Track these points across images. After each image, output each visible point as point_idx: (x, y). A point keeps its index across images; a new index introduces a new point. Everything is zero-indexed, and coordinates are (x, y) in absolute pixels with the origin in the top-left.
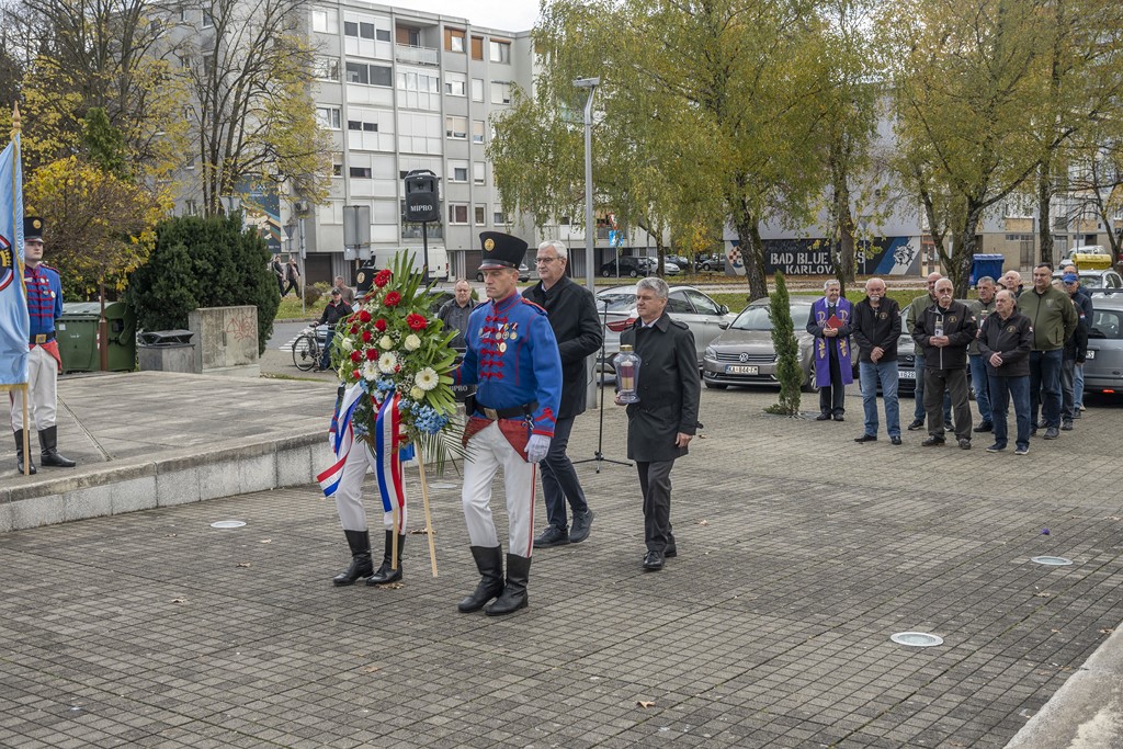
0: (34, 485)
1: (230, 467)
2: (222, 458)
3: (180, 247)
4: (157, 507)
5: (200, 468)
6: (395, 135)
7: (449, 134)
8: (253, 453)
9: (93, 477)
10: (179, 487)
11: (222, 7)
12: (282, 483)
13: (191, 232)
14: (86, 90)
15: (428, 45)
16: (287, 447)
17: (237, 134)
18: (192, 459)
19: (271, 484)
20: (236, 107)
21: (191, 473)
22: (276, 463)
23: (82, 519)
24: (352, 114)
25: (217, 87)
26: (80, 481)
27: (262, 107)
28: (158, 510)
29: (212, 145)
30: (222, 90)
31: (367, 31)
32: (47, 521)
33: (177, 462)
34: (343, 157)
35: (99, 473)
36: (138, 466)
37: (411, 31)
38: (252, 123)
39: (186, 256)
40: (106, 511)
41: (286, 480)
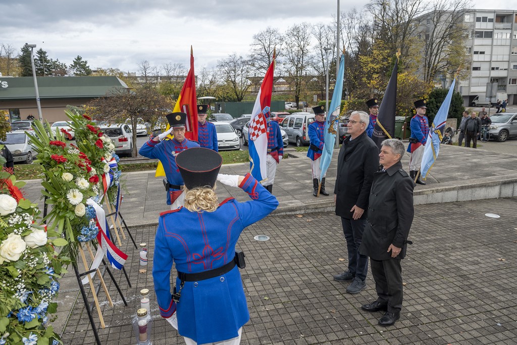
0: (419, 191)
1: (484, 189)
2: (481, 186)
3: (433, 99)
4: (457, 202)
5: (473, 189)
6: (491, 55)
7: (513, 53)
8: (493, 185)
9: (438, 189)
10: (465, 196)
11: (437, 18)
12: (502, 196)
13: (437, 94)
14: (392, 49)
15: (507, 22)
16: (505, 183)
17: (437, 58)
18: (471, 186)
19: (497, 196)
20: (438, 50)
21: (470, 190)
22: (500, 189)
23: (432, 204)
24: (476, 49)
25: (432, 44)
26: (433, 191)
27: (446, 49)
28: (458, 204)
29: (429, 63)
30: (434, 46)
31: (485, 19)
32: (421, 203)
33: (466, 186)
34: (470, 64)
35: (439, 188)
36: (452, 187)
37: (502, 17)
38: (443, 55)
39: (434, 102)
40: (440, 202)
41: (503, 195)
